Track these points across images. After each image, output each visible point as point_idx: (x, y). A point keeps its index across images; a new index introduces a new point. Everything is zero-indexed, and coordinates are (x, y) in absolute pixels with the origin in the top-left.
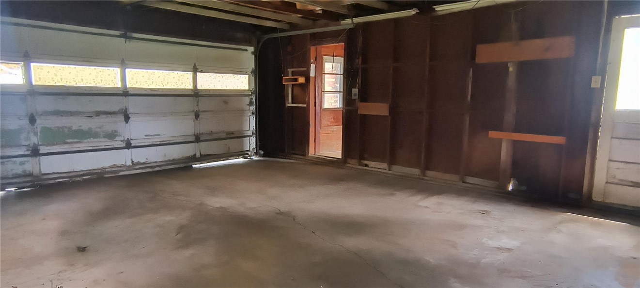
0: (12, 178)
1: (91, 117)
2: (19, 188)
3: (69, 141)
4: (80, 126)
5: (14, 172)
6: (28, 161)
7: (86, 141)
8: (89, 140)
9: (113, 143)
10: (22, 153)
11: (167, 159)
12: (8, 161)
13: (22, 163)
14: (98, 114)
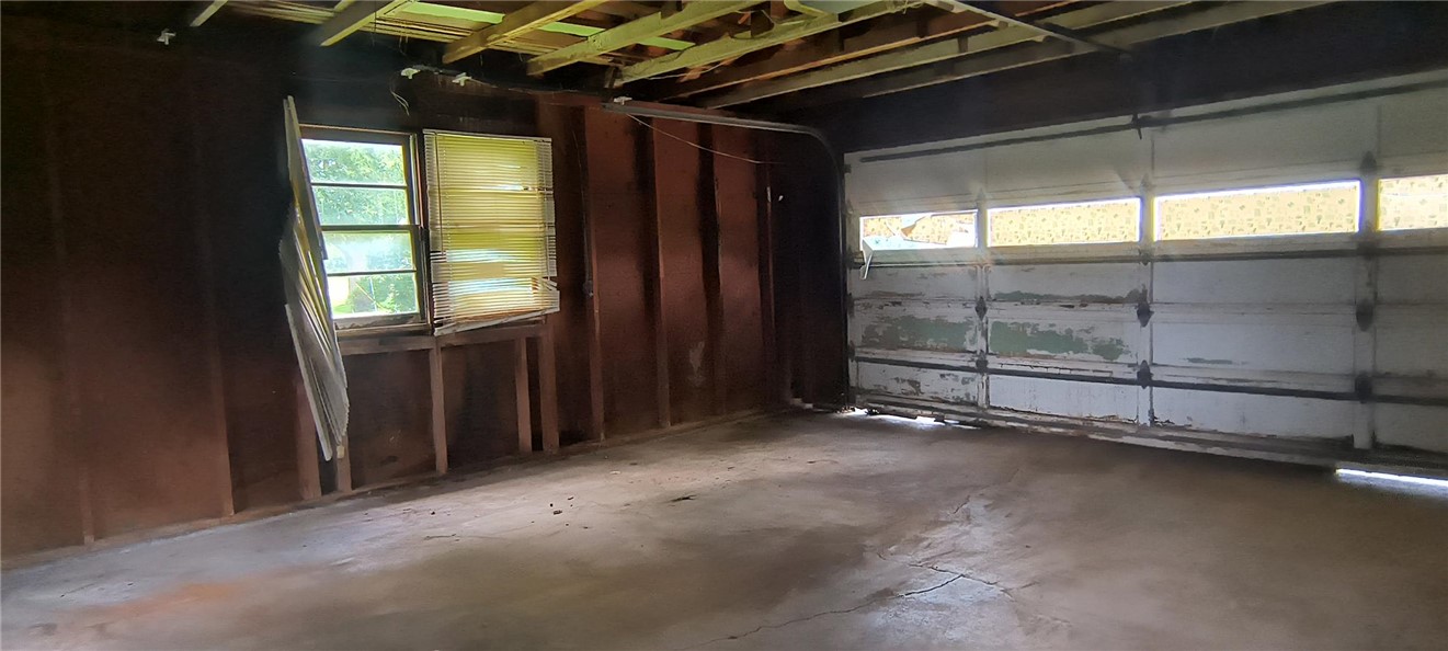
0: (953, 404)
1: (1072, 307)
2: (961, 423)
3: (1032, 352)
4: (1052, 325)
5: (955, 394)
6: (973, 380)
7: (1060, 355)
8: (1065, 354)
9: (1111, 367)
10: (965, 364)
11: (1249, 432)
12: (949, 375)
13: (964, 382)
14: (1085, 301)
